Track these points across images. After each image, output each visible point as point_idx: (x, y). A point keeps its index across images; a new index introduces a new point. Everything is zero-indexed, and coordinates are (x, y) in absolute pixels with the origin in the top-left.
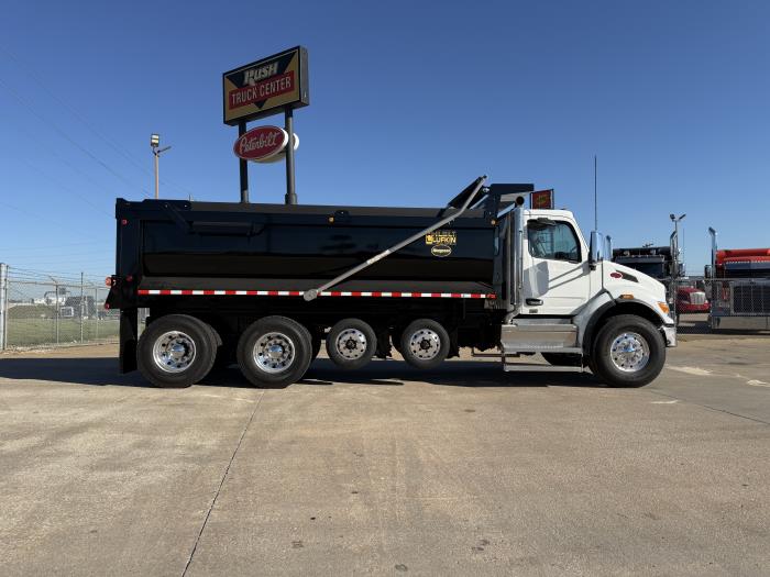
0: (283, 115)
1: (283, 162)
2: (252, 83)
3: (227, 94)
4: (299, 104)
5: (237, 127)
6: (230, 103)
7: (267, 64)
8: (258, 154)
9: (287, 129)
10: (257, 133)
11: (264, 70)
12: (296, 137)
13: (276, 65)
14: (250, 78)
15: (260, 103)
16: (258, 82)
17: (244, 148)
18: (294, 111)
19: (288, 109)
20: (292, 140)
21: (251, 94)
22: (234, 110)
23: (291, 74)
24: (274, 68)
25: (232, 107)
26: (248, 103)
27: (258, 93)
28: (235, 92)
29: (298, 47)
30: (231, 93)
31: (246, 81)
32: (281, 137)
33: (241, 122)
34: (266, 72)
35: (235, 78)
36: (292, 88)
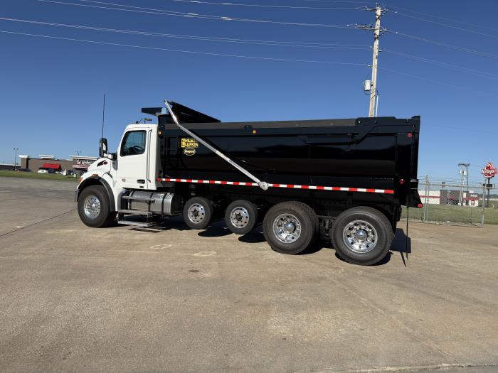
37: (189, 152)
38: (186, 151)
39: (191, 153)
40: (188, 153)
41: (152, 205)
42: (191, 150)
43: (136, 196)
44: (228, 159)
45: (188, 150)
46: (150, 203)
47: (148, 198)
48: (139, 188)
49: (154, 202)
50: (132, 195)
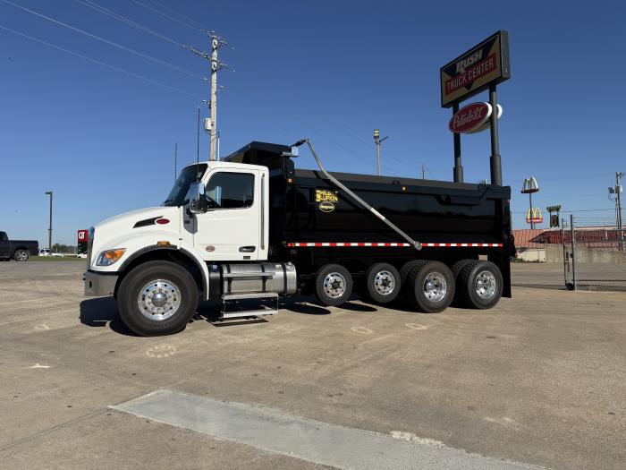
0: (488, 91)
1: (489, 130)
2: (463, 71)
3: (444, 84)
4: (501, 79)
5: (452, 108)
6: (446, 90)
7: (473, 53)
8: (468, 127)
9: (491, 103)
10: (466, 110)
11: (472, 58)
12: (499, 106)
13: (481, 52)
14: (460, 69)
15: (468, 85)
16: (467, 69)
17: (456, 125)
18: (498, 86)
19: (492, 86)
20: (495, 110)
21: (461, 80)
22: (449, 95)
23: (493, 56)
24: (479, 55)
25: (447, 93)
26: (459, 87)
27: (467, 78)
28: (450, 81)
29: (499, 32)
30: (447, 82)
31: (458, 71)
32: (486, 109)
33: (455, 104)
34: (473, 59)
35: (450, 70)
36: (494, 68)
37: (326, 207)
38: (322, 207)
39: (329, 210)
40: (325, 209)
41: (268, 281)
42: (330, 205)
43: (235, 272)
44: (383, 218)
45: (324, 205)
46: (264, 279)
47: (259, 272)
48: (242, 259)
49: (270, 277)
50: (229, 271)
